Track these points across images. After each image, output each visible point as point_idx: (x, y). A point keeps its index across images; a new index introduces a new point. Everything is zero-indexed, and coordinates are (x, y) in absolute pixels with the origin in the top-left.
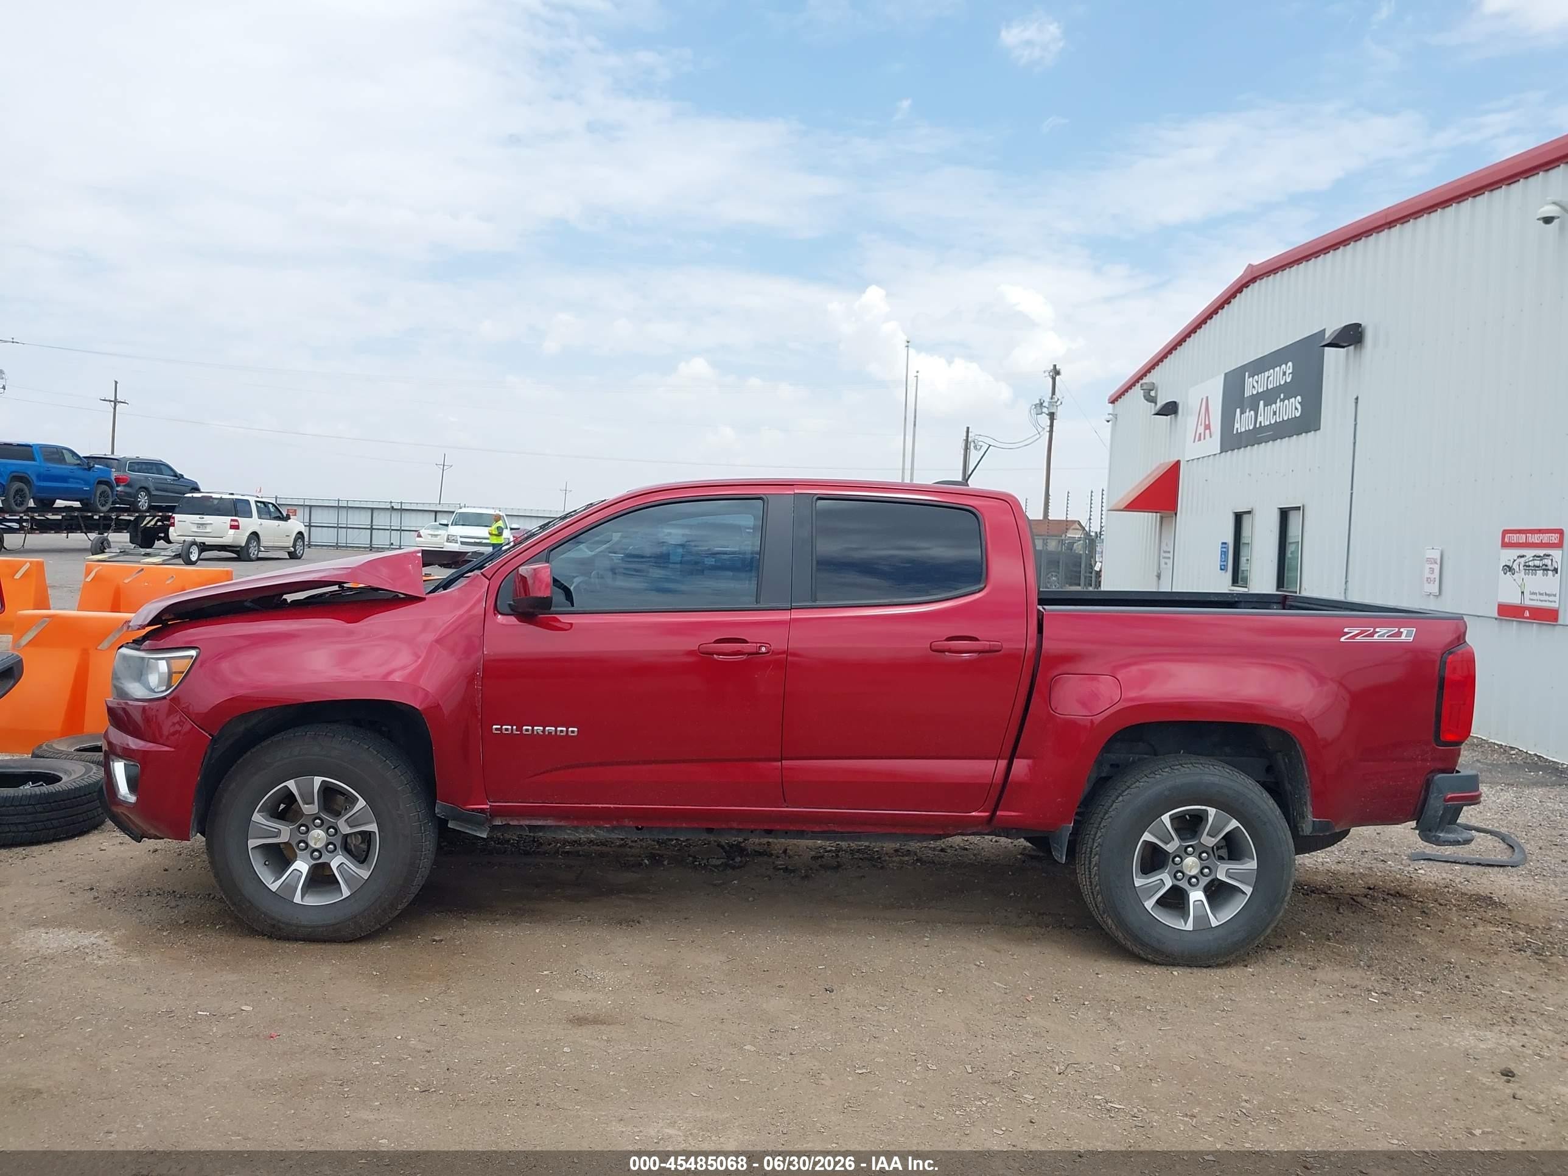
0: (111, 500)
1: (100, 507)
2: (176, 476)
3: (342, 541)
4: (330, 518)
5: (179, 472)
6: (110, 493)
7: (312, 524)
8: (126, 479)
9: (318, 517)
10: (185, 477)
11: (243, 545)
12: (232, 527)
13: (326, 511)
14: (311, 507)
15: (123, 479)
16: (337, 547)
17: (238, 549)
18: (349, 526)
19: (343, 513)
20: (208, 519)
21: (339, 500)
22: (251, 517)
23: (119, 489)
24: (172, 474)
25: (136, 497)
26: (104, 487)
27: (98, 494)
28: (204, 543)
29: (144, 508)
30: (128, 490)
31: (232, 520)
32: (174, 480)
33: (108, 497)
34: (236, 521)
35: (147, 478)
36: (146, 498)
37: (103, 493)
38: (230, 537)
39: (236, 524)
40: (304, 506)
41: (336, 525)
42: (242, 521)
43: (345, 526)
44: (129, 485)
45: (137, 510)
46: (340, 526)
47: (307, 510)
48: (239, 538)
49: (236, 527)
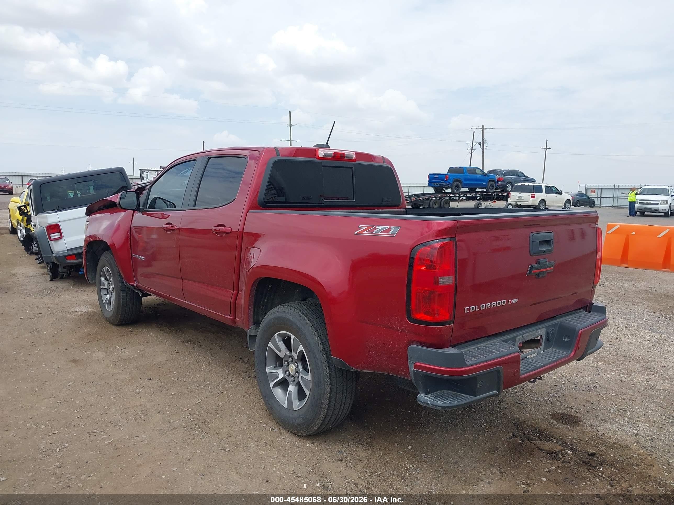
0: (495, 188)
1: (490, 190)
2: (525, 177)
3: (615, 204)
4: (610, 193)
5: (526, 175)
6: (494, 185)
7: (602, 197)
8: (502, 179)
9: (605, 193)
10: (528, 177)
11: (537, 205)
12: (532, 197)
13: (609, 190)
14: (601, 189)
15: (501, 179)
16: (613, 207)
17: (535, 207)
18: (618, 197)
19: (616, 191)
20: (523, 194)
21: (615, 185)
22: (542, 193)
23: (499, 183)
24: (524, 176)
25: (506, 185)
26: (492, 182)
27: (489, 185)
28: (520, 204)
29: (510, 191)
30: (503, 183)
31: (532, 194)
32: (524, 178)
33: (493, 186)
34: (534, 194)
35: (511, 178)
36: (511, 186)
37: (491, 185)
38: (531, 202)
39: (534, 196)
40: (598, 188)
41: (613, 197)
42: (537, 195)
43: (617, 197)
44: (503, 181)
45: (506, 191)
46: (614, 197)
47: (600, 191)
48: (536, 202)
49: (534, 197)
